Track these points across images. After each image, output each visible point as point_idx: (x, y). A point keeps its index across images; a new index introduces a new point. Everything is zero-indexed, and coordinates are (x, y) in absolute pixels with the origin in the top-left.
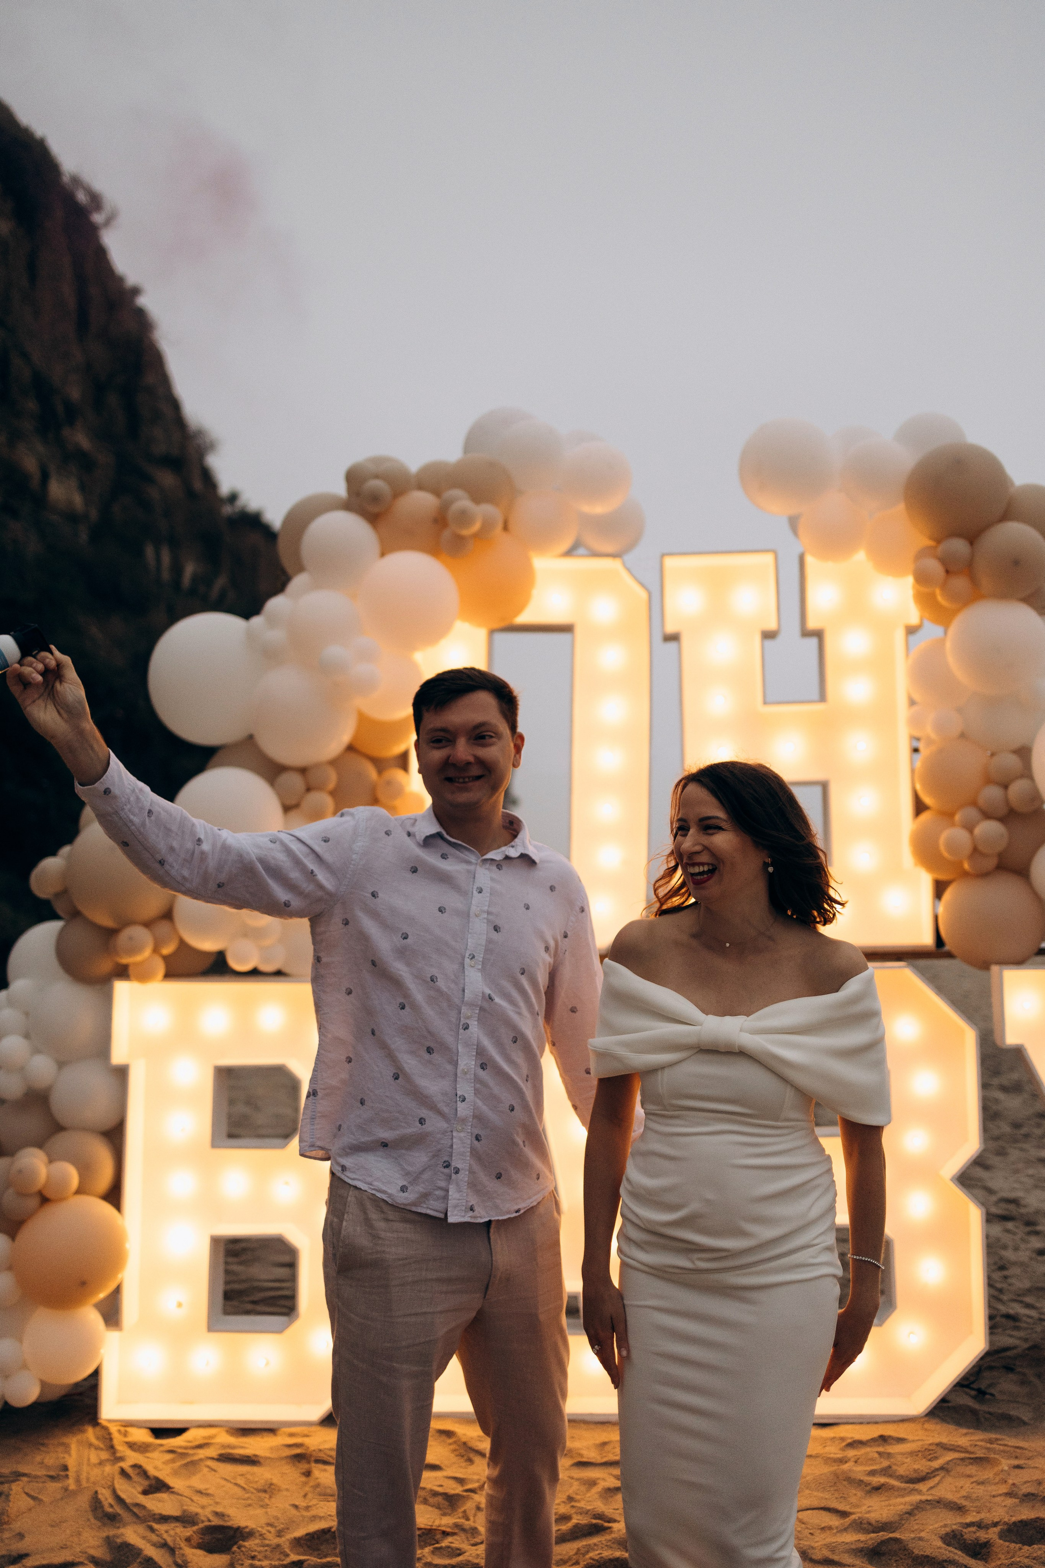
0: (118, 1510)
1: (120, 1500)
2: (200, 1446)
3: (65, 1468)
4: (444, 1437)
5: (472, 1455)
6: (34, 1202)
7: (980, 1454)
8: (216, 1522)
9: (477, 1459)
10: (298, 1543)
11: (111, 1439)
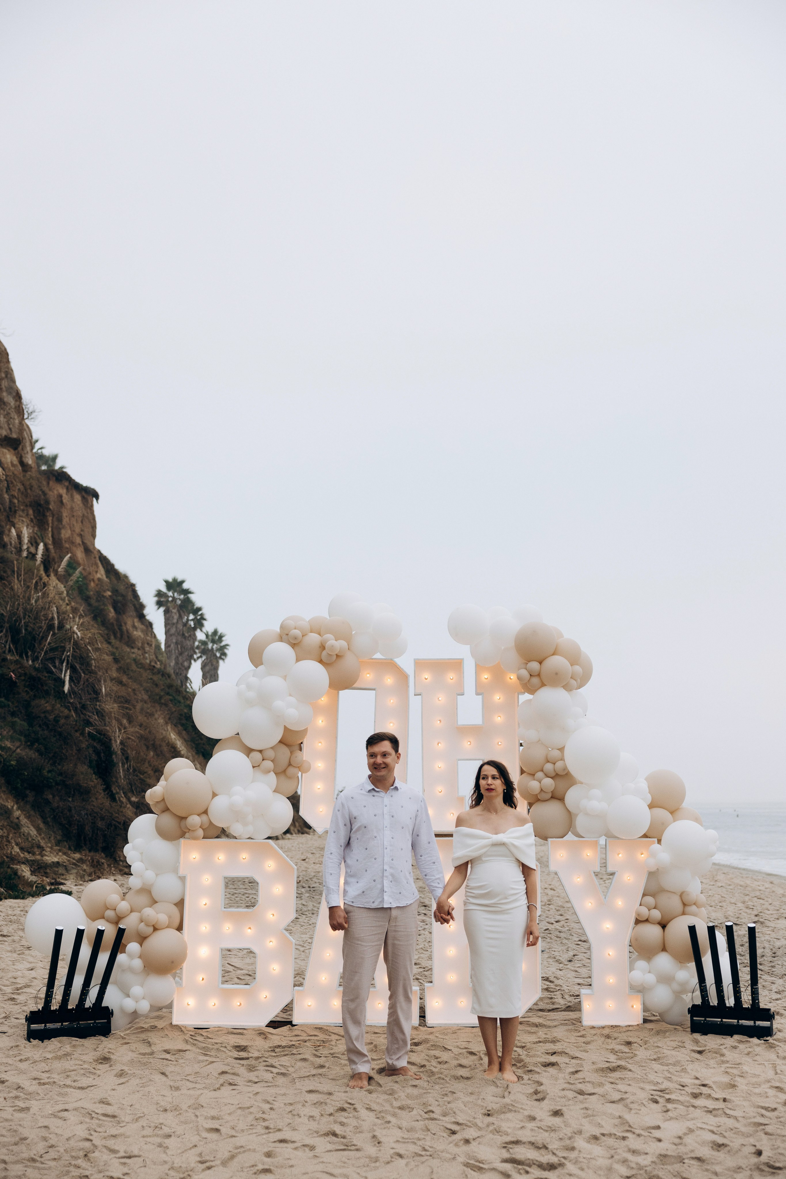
0: (195, 1042)
1: (196, 1040)
2: (217, 1031)
3: (167, 1035)
4: (318, 1030)
5: (330, 1034)
6: (152, 929)
7: (532, 1031)
8: (236, 1044)
9: (332, 1035)
10: (270, 1047)
11: (181, 1028)
